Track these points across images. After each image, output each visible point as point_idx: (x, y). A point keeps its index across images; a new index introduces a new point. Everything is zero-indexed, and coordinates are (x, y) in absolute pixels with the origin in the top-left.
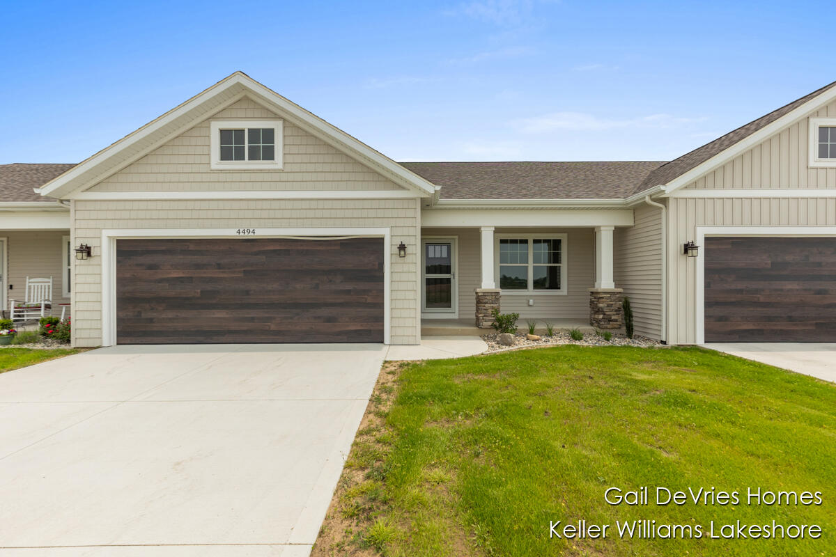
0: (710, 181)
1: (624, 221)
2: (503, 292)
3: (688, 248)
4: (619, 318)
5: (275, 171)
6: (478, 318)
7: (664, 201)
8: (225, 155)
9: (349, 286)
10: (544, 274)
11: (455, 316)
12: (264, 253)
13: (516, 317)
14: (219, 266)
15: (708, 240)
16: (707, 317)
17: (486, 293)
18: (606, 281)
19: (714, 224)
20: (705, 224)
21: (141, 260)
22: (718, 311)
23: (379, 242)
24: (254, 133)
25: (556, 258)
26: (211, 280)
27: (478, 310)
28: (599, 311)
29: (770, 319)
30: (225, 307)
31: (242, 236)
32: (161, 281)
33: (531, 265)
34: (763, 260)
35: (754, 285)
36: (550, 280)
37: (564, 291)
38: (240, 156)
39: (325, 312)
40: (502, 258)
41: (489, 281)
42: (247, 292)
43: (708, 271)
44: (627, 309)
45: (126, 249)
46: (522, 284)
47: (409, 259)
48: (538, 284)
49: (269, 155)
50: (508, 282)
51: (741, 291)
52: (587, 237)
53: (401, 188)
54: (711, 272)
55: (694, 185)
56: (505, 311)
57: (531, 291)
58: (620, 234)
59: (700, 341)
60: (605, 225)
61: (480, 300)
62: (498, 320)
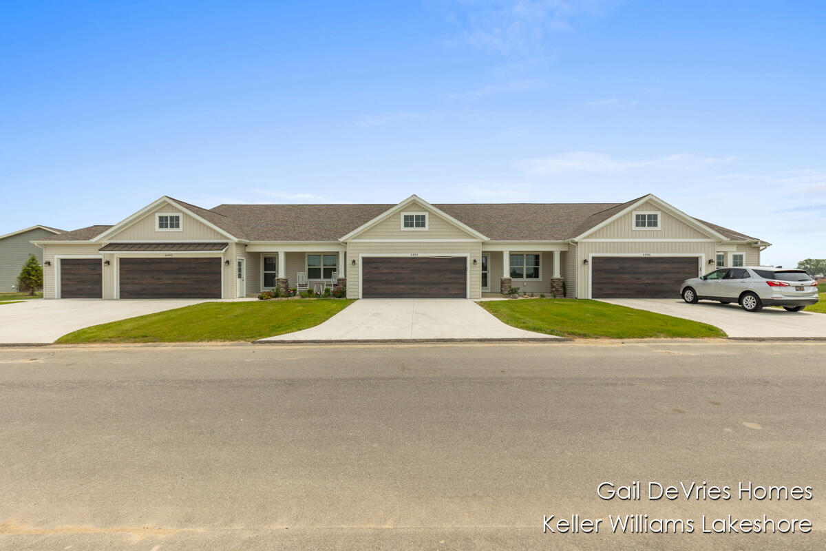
0: (598, 235)
1: (565, 249)
2: (513, 280)
3: (585, 261)
4: (561, 289)
5: (426, 231)
6: (502, 290)
7: (577, 243)
8: (406, 225)
9: (453, 276)
10: (532, 271)
11: (489, 291)
12: (420, 263)
13: (518, 289)
14: (402, 268)
15: (593, 258)
16: (593, 288)
17: (505, 279)
18: (557, 274)
19: (596, 252)
20: (592, 252)
21: (372, 265)
22: (598, 286)
23: (465, 259)
24: (417, 217)
25: (537, 263)
26: (399, 273)
27: (502, 286)
28: (553, 287)
29: (618, 289)
30: (404, 284)
31: (412, 256)
32: (379, 273)
33: (525, 267)
34: (616, 266)
35: (612, 276)
36: (535, 274)
37: (540, 279)
38: (412, 226)
39: (444, 286)
40: (511, 263)
41: (506, 275)
42: (413, 278)
43: (594, 271)
44: (564, 286)
45: (366, 261)
46: (521, 276)
47: (477, 265)
48: (529, 276)
49: (423, 225)
50: (514, 274)
51: (607, 278)
52: (549, 255)
53: (474, 238)
54: (595, 271)
55: (588, 237)
56: (513, 286)
57: (525, 279)
58: (563, 255)
59: (590, 297)
60: (557, 251)
61: (503, 282)
62: (512, 290)
